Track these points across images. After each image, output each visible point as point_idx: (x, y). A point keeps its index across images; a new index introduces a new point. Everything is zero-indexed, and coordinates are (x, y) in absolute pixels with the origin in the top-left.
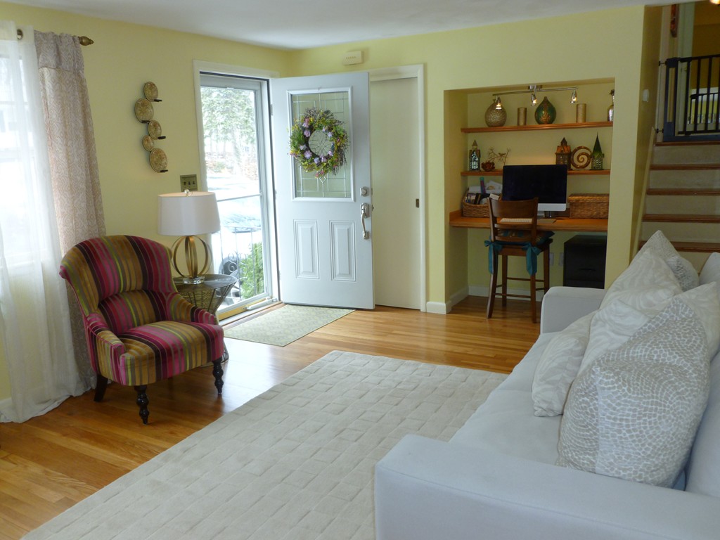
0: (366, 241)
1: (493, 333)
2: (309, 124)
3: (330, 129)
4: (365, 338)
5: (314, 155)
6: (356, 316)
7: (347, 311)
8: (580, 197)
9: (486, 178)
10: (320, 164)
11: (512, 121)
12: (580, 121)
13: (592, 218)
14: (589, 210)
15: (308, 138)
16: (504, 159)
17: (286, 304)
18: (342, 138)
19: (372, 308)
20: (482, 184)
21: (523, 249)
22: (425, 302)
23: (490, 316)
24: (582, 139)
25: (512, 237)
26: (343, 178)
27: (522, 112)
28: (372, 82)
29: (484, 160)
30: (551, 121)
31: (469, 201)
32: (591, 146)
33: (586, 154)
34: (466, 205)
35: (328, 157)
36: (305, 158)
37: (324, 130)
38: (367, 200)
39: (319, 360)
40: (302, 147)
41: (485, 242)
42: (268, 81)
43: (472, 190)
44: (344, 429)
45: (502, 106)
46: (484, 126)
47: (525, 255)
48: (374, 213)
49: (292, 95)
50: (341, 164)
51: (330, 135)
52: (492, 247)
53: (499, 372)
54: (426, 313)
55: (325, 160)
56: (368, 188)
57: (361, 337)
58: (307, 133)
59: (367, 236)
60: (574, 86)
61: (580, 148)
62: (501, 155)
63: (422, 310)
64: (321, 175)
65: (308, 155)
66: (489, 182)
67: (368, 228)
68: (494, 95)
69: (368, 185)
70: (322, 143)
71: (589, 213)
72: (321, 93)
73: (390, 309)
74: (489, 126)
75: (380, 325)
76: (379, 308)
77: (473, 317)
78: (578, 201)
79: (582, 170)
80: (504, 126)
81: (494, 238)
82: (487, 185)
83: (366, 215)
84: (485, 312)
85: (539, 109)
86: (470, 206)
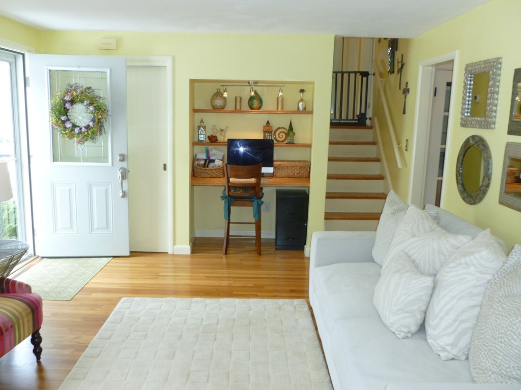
0: (123, 199)
1: (229, 266)
2: (72, 98)
3: (91, 104)
4: (140, 282)
5: (74, 126)
6: (116, 263)
7: (106, 260)
8: (281, 163)
9: (210, 147)
10: (80, 133)
11: (230, 106)
12: (280, 109)
13: (289, 177)
14: (287, 172)
15: (68, 109)
16: (224, 133)
17: (43, 258)
18: (103, 112)
19: (128, 255)
20: (208, 152)
21: (251, 201)
22: (172, 245)
23: (226, 253)
24: (280, 122)
25: (239, 193)
26: (102, 146)
27: (238, 99)
28: (128, 66)
29: (209, 133)
30: (259, 108)
31: (199, 165)
32: (287, 127)
33: (284, 132)
34: (197, 168)
35: (88, 127)
36: (65, 128)
37: (85, 104)
38: (124, 165)
39: (115, 309)
40: (63, 118)
41: (222, 197)
42: (23, 55)
43: (199, 156)
44: (189, 372)
45: (228, 95)
46: (209, 109)
47: (252, 206)
48: (130, 175)
49: (50, 70)
50: (101, 134)
51: (91, 108)
52: (227, 199)
53: (270, 298)
54: (173, 255)
55: (86, 130)
56: (125, 155)
57: (136, 282)
58: (67, 105)
59: (124, 195)
60: (280, 84)
61: (279, 128)
62: (222, 130)
63: (170, 252)
64: (81, 142)
65: (68, 125)
66: (212, 150)
67: (125, 189)
68: (221, 86)
69: (125, 152)
70: (81, 115)
71: (287, 174)
72: (79, 71)
73: (142, 254)
74: (214, 109)
75: (145, 269)
76: (133, 254)
77: (213, 255)
78: (280, 165)
79: (281, 144)
80: (225, 109)
81: (229, 194)
82: (211, 153)
83: (124, 177)
84: (222, 250)
85: (251, 98)
86: (201, 169)
